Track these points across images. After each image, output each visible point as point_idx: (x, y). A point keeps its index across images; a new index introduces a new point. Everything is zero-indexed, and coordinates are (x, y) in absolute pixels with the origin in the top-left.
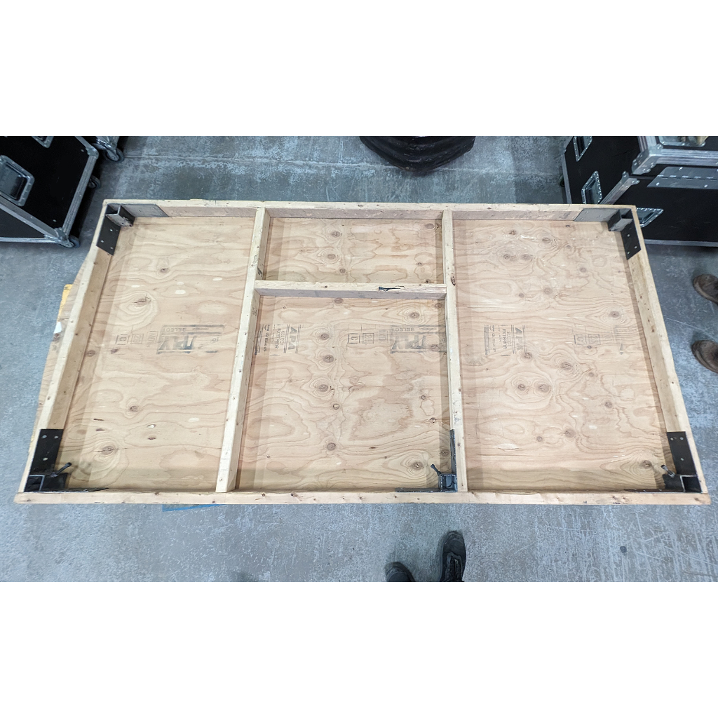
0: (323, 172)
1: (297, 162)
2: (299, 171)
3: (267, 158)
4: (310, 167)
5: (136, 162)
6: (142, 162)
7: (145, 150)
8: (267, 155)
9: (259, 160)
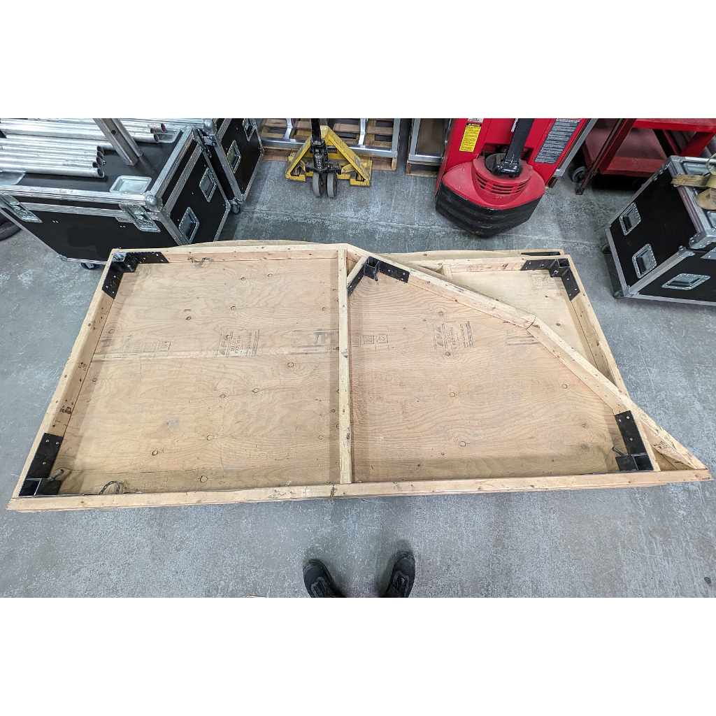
0: (403, 231)
1: (381, 223)
2: (383, 230)
3: (357, 218)
4: (392, 227)
5: (250, 215)
6: (255, 215)
7: (258, 207)
8: (356, 216)
9: (350, 220)
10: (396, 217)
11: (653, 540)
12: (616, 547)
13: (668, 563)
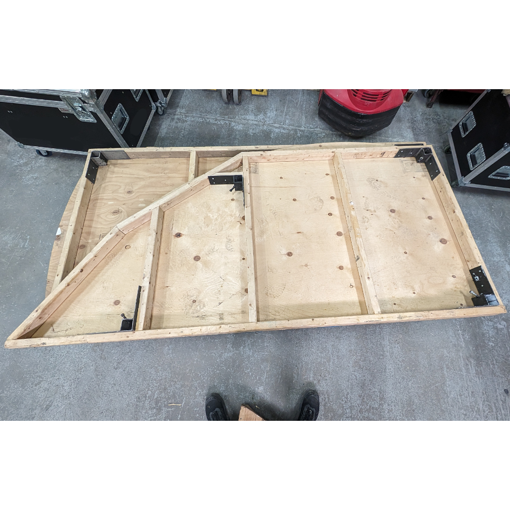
0: (292, 132)
1: (276, 125)
2: (277, 130)
3: (257, 121)
4: (284, 129)
6: (176, 117)
7: (178, 110)
9: (252, 122)
10: (287, 121)
11: (469, 364)
12: (442, 368)
13: (479, 379)
